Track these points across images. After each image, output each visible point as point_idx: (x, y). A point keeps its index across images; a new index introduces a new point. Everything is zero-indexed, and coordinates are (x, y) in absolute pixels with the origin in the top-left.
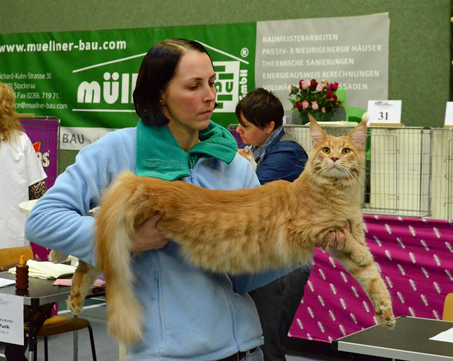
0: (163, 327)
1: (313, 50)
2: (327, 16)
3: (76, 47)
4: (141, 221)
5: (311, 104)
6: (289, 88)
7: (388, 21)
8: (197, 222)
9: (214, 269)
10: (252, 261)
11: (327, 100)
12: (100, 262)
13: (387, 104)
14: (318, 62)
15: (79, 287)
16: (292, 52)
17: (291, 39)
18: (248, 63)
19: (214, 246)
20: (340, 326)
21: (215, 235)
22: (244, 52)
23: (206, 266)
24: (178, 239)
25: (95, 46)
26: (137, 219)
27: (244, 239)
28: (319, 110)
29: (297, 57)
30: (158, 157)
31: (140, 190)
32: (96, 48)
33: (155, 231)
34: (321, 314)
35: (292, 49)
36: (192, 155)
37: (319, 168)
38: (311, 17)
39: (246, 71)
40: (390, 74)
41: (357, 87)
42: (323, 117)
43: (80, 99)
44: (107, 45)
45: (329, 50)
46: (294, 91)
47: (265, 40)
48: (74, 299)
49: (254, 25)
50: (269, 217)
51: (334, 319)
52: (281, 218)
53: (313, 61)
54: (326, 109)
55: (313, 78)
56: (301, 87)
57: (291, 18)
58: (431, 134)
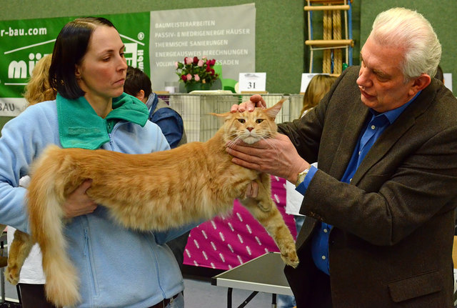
0: (96, 281)
1: (195, 34)
2: (206, 7)
3: (7, 33)
4: (70, 190)
5: (193, 77)
6: (176, 64)
7: (255, 9)
8: (123, 186)
9: (142, 228)
10: (176, 218)
11: (206, 73)
12: (34, 231)
13: (254, 76)
14: (199, 44)
15: (16, 259)
16: (179, 35)
17: (177, 25)
18: (143, 44)
19: (141, 207)
20: (220, 254)
21: (141, 197)
22: (141, 36)
23: (135, 225)
24: (106, 203)
25: (22, 33)
26: (66, 189)
27: (167, 199)
28: (201, 81)
29: (182, 39)
30: (78, 124)
31: (67, 161)
32: (23, 34)
33: (85, 197)
34: (205, 245)
35: (179, 33)
36: (109, 120)
37: (236, 136)
38: (193, 7)
39: (142, 51)
40: (256, 52)
41: (232, 62)
42: (203, 87)
43: (11, 75)
44: (31, 32)
45: (208, 33)
46: (180, 66)
47: (157, 26)
48: (12, 270)
49: (148, 14)
50: (189, 178)
51: (215, 249)
52: (202, 179)
53: (195, 43)
54: (206, 81)
55: (195, 55)
56: (186, 63)
57: (177, 8)
58: (290, 99)
